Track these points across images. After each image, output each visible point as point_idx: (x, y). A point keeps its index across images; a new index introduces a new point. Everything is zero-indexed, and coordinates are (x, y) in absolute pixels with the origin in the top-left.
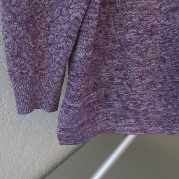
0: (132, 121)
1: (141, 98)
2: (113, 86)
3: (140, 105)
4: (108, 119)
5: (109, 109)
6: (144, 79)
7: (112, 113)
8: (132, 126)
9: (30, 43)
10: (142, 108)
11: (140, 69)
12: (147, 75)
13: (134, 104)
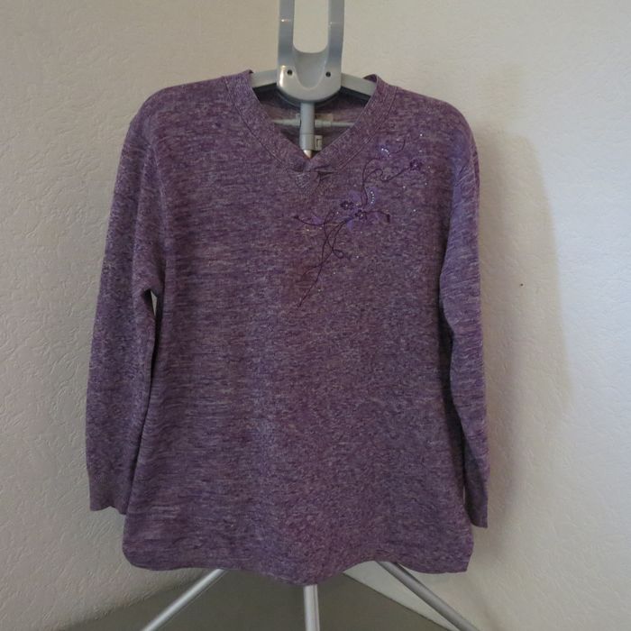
0: (226, 552)
1: (235, 521)
2: (201, 500)
3: (235, 530)
4: (196, 547)
5: (198, 533)
6: (237, 495)
7: (201, 538)
8: (226, 558)
9: (106, 440)
10: (238, 535)
11: (230, 482)
12: (242, 491)
13: (226, 527)
